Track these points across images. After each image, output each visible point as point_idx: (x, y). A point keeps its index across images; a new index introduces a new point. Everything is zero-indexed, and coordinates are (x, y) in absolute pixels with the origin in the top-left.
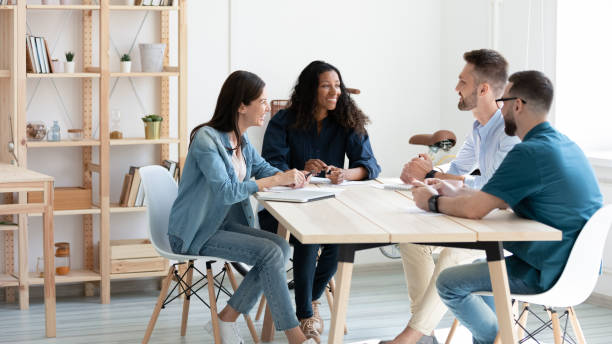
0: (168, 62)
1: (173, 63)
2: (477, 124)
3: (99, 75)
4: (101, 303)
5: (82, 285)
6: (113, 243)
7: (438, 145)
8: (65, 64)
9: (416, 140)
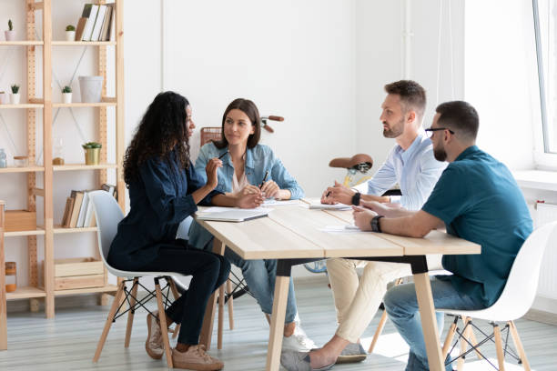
0: (105, 93)
1: (110, 94)
2: (399, 148)
3: (42, 106)
4: (46, 317)
5: (28, 301)
6: (58, 262)
7: (357, 167)
8: (10, 95)
9: (336, 163)
